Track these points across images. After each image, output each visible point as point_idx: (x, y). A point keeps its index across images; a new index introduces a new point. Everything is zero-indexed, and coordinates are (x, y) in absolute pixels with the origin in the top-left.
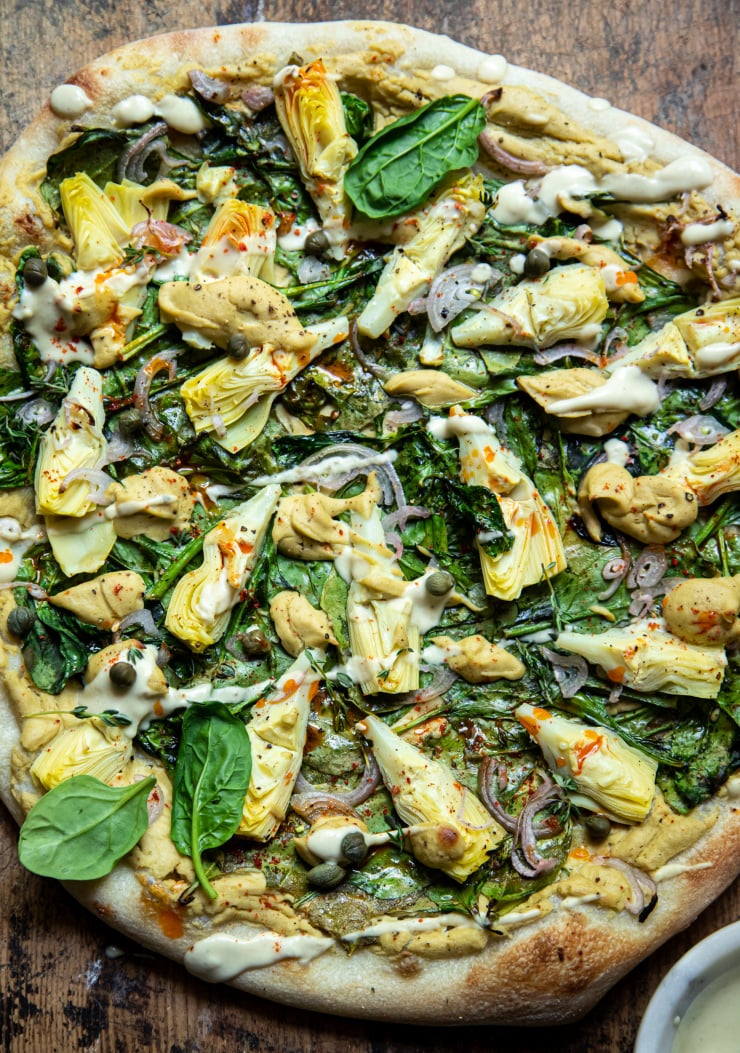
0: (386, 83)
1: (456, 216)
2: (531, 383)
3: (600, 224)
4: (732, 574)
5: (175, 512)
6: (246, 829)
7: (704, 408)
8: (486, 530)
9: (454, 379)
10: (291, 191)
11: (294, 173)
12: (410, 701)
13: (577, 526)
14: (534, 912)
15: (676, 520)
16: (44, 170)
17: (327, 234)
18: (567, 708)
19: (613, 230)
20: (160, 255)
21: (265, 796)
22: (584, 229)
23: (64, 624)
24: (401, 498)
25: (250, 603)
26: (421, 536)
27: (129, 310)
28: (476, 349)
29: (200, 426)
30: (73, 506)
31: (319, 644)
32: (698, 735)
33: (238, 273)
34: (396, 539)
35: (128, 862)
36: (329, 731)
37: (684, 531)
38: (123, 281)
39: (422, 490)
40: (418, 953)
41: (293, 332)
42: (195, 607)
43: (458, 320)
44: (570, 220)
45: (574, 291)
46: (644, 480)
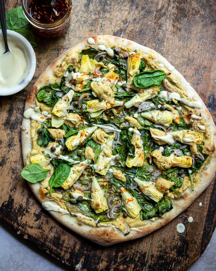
0: (150, 63)
1: (152, 93)
2: (151, 129)
3: (178, 106)
4: (171, 181)
5: (76, 124)
6: (62, 186)
7: (181, 149)
8: (130, 153)
9: (138, 122)
10: (124, 74)
11: (126, 71)
12: (103, 177)
13: (148, 159)
14: (106, 225)
15: (166, 167)
16: (81, 51)
17: (127, 85)
18: (130, 191)
19: (180, 108)
20: (95, 76)
21: (69, 182)
22: (174, 106)
23: (47, 134)
24: (118, 139)
25: (82, 146)
26: (119, 148)
27: (85, 83)
28: (145, 119)
29: (88, 110)
30: (58, 115)
31: (91, 159)
32: (152, 207)
33: (107, 85)
34: (114, 146)
35: (40, 182)
36: (86, 175)
37: (167, 170)
38: (86, 77)
39: (123, 140)
40: (83, 222)
41: (112, 101)
42: (72, 142)
43: (144, 112)
44: (172, 103)
45: (167, 117)
46: (164, 157)
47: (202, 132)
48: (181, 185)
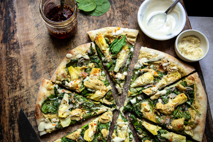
2: (144, 91)
3: (150, 66)
4: (181, 118)
13: (156, 113)
15: (171, 111)
16: (66, 66)
19: (152, 66)
20: (84, 77)
22: (148, 67)
27: (79, 86)
28: (135, 87)
33: (95, 79)
37: (173, 112)
38: (78, 81)
41: (104, 88)
42: (88, 135)
44: (145, 66)
45: (148, 77)
46: (165, 105)
47: (177, 71)
48: (190, 116)
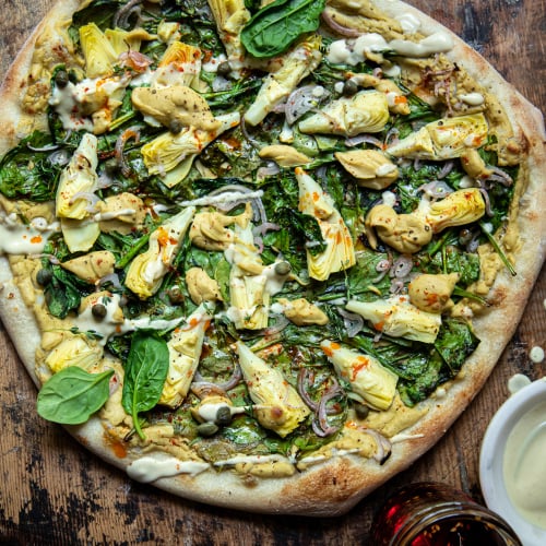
1: (305, 58)
2: (342, 157)
3: (389, 68)
4: (449, 273)
5: (134, 219)
6: (164, 401)
7: (440, 177)
8: (311, 241)
9: (299, 151)
10: (211, 39)
11: (213, 28)
12: (262, 334)
14: (322, 457)
15: (419, 241)
16: (71, 20)
17: (230, 64)
18: (350, 343)
19: (396, 71)
20: (135, 72)
21: (176, 383)
22: (378, 70)
23: (68, 279)
24: (264, 218)
25: (174, 273)
26: (274, 240)
27: (114, 102)
28: (313, 135)
29: (151, 171)
30: (76, 213)
31: (212, 299)
32: (422, 362)
33: (178, 84)
34: (260, 241)
35: (98, 415)
36: (215, 348)
37: (424, 247)
38: (112, 85)
39: (276, 215)
40: (256, 475)
41: (208, 120)
42: (142, 274)
43: (303, 117)
44: (370, 65)
45: (371, 106)
46: (402, 216)
47: (479, 112)
48: (479, 273)
